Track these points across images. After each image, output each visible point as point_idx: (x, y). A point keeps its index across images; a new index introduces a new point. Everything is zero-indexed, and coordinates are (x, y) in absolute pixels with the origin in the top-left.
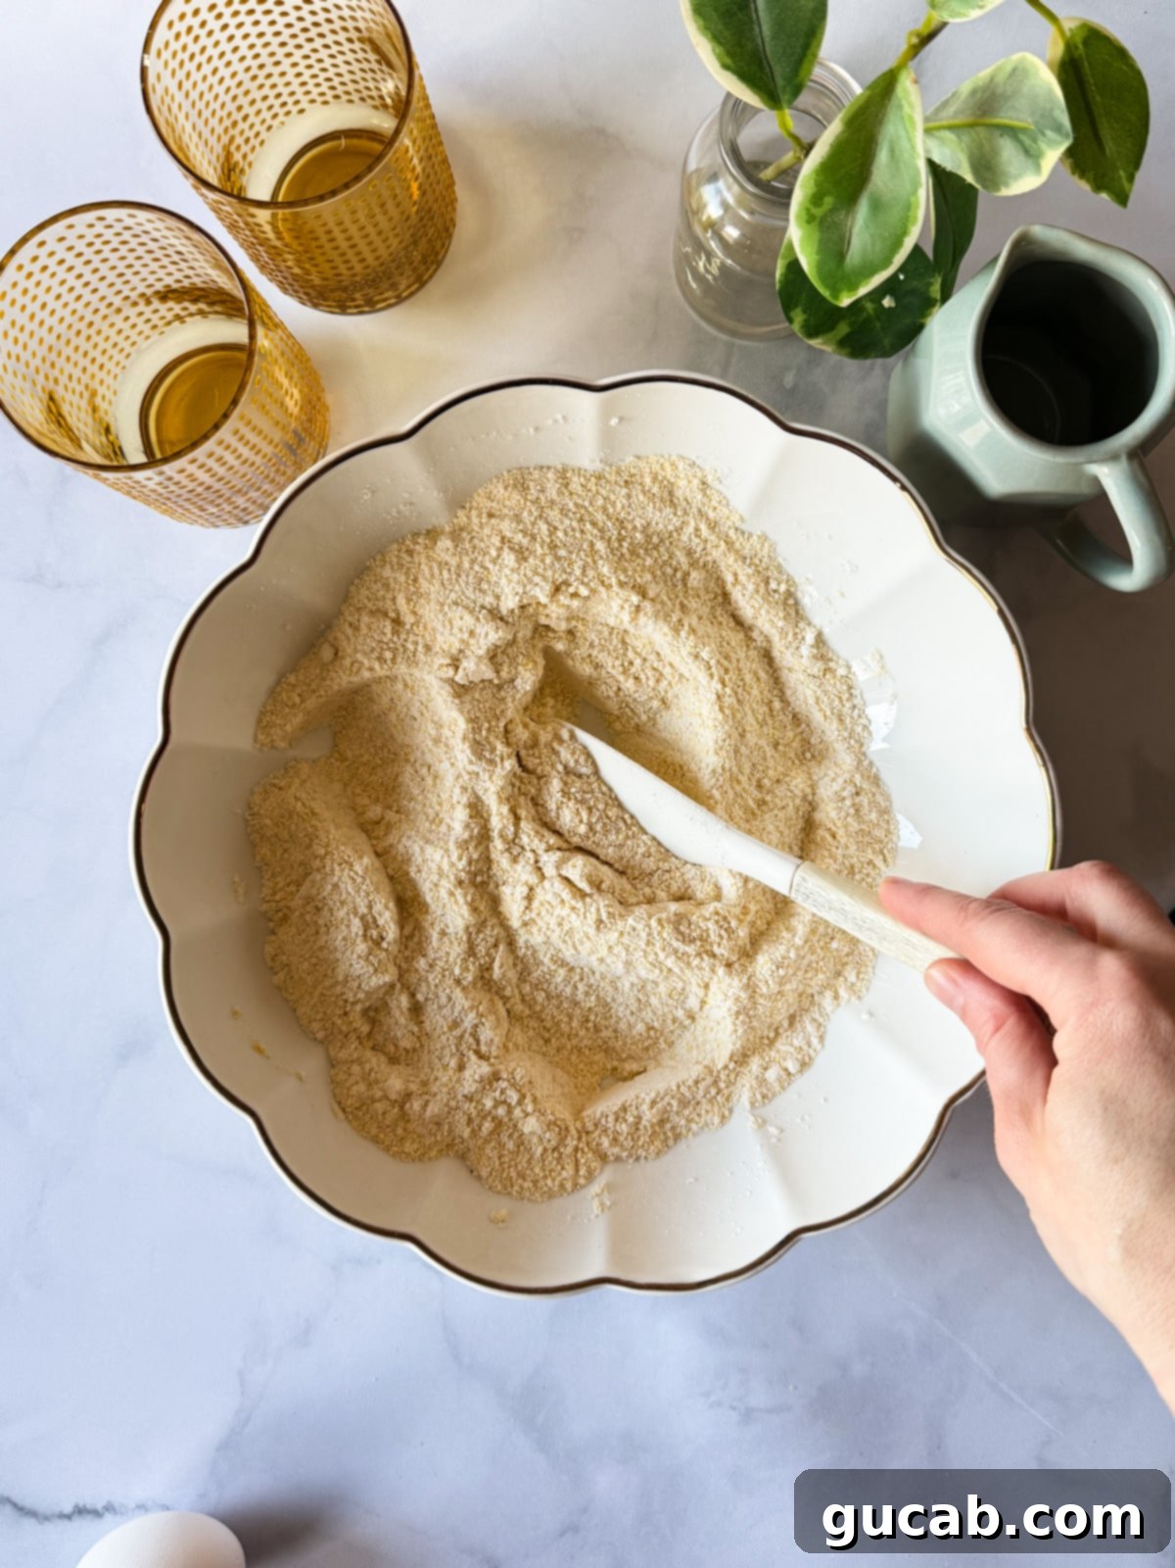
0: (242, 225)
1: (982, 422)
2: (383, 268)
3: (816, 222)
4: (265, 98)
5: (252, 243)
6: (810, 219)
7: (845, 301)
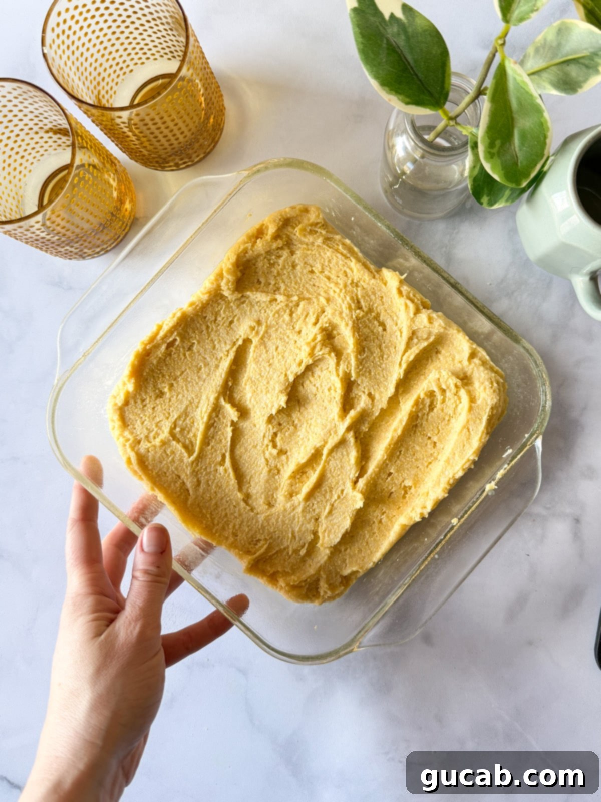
3: (496, 156)
7: (524, 184)
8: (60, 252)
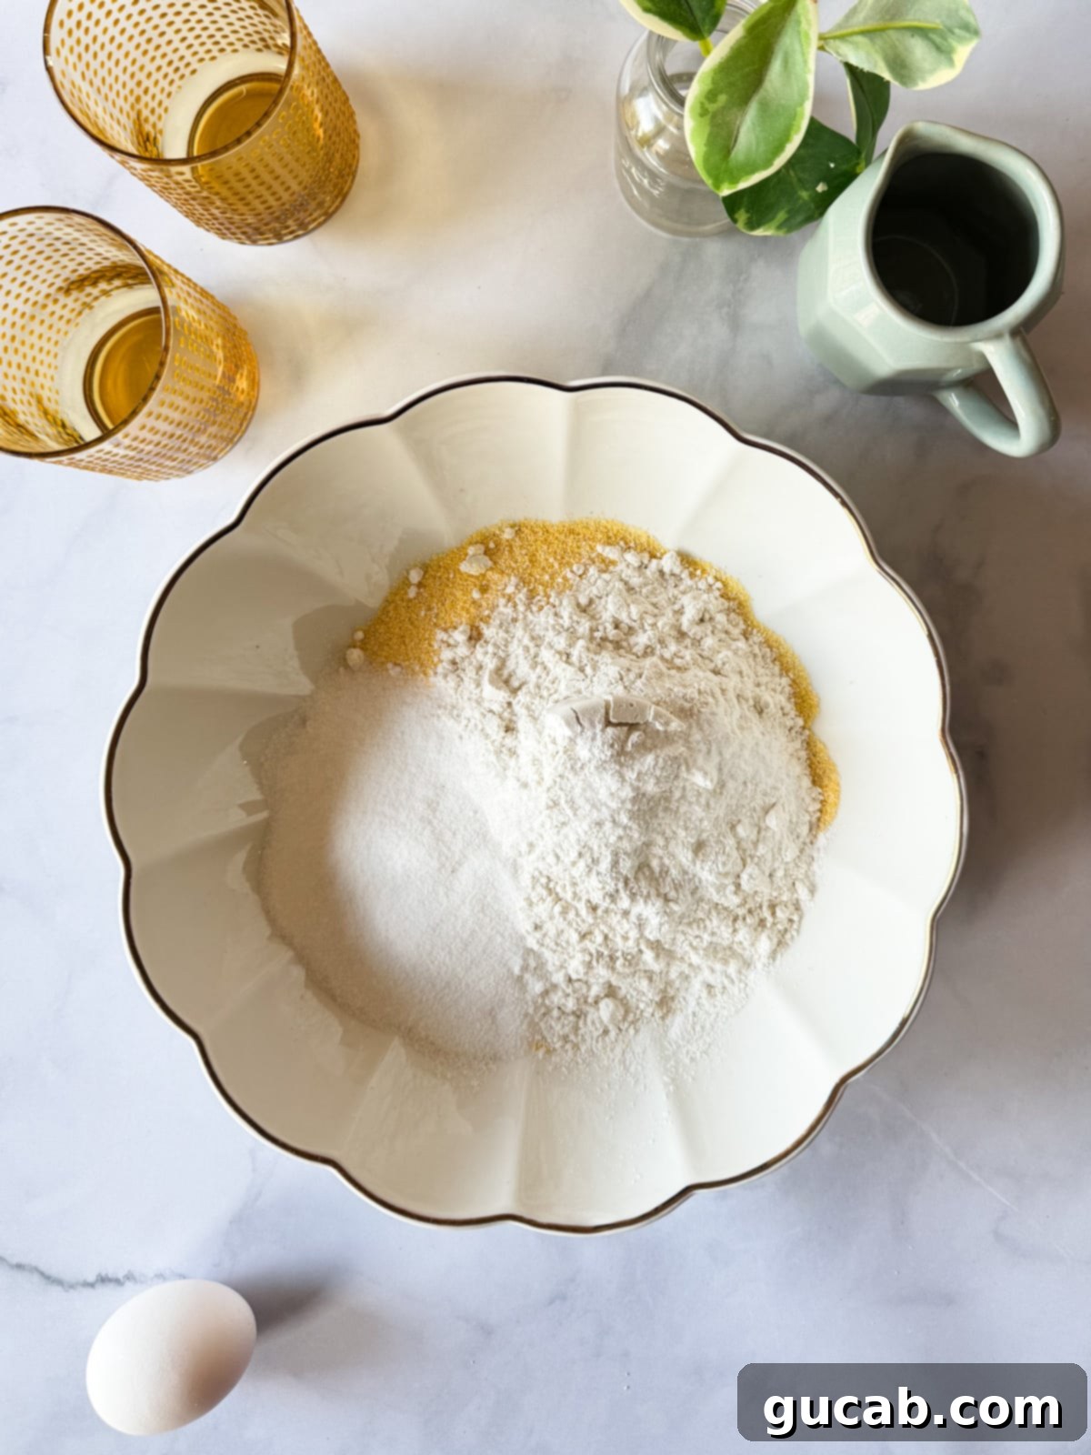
0: (173, 186)
2: (307, 191)
3: (708, 117)
4: (159, 68)
5: (186, 200)
6: (703, 112)
7: (725, 192)
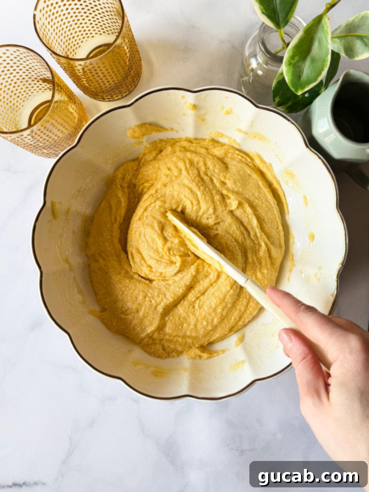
1: (333, 134)
3: (292, 65)
4: (80, 31)
6: (290, 64)
7: (300, 93)
8: (44, 152)
